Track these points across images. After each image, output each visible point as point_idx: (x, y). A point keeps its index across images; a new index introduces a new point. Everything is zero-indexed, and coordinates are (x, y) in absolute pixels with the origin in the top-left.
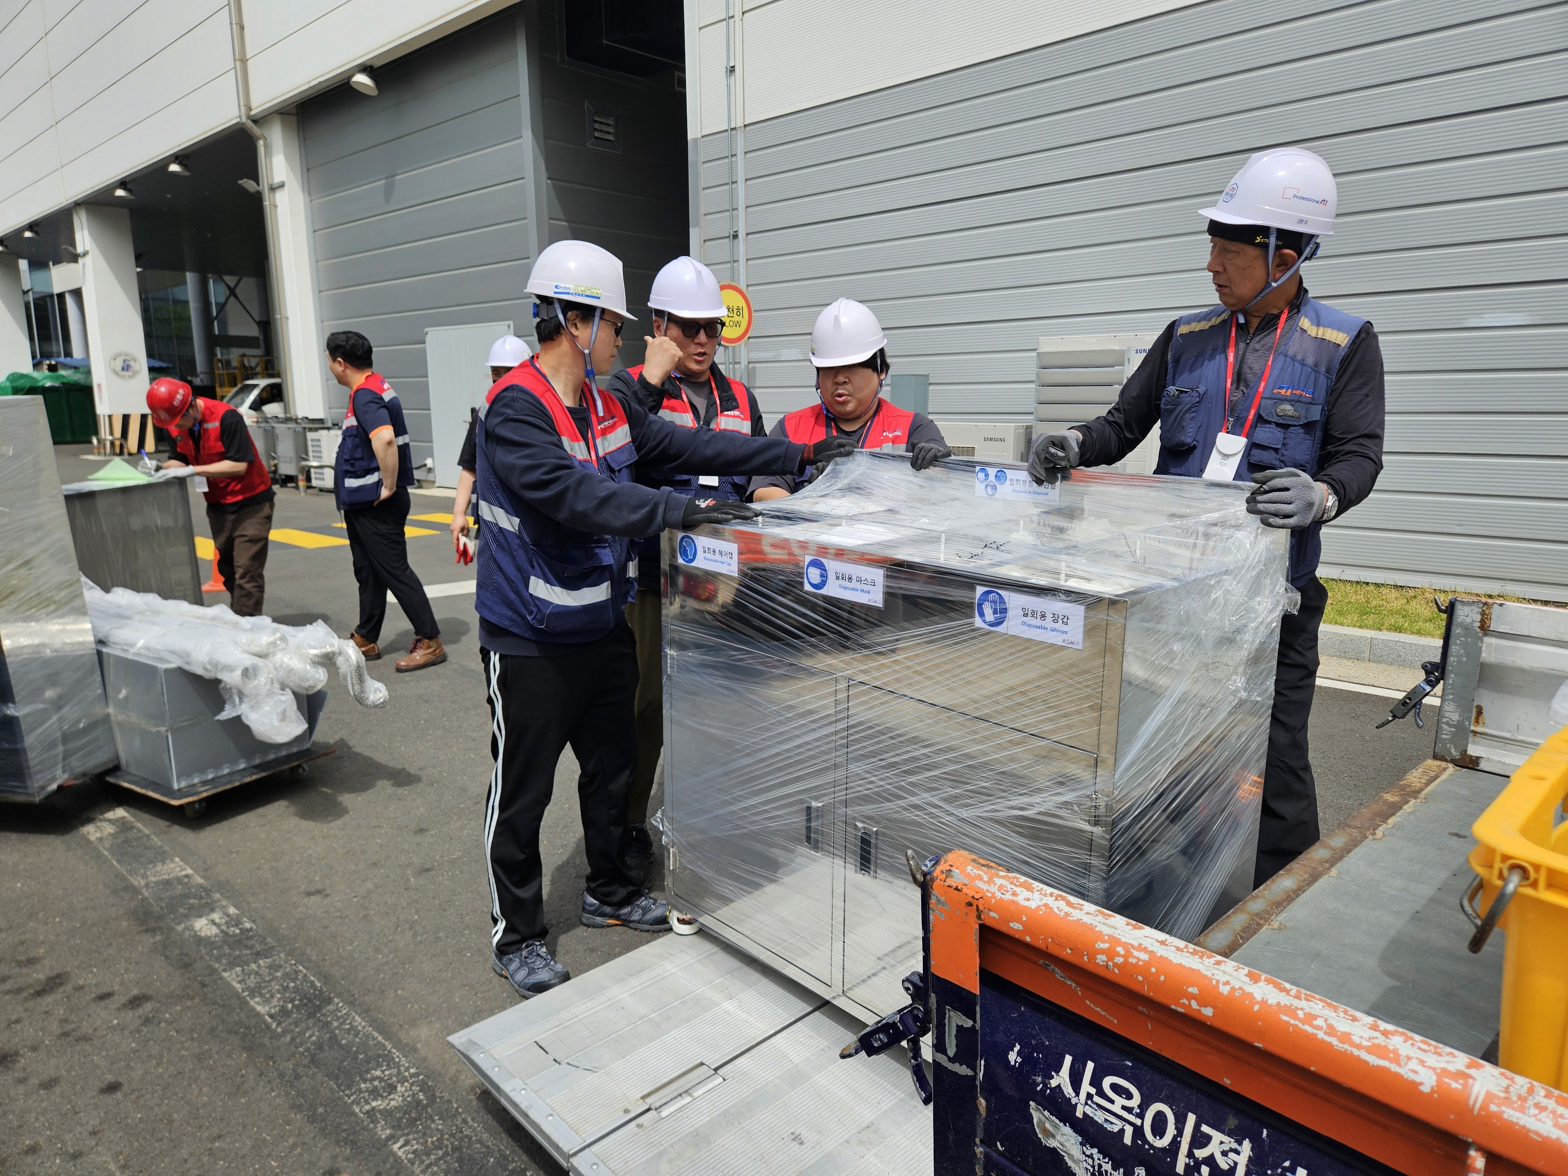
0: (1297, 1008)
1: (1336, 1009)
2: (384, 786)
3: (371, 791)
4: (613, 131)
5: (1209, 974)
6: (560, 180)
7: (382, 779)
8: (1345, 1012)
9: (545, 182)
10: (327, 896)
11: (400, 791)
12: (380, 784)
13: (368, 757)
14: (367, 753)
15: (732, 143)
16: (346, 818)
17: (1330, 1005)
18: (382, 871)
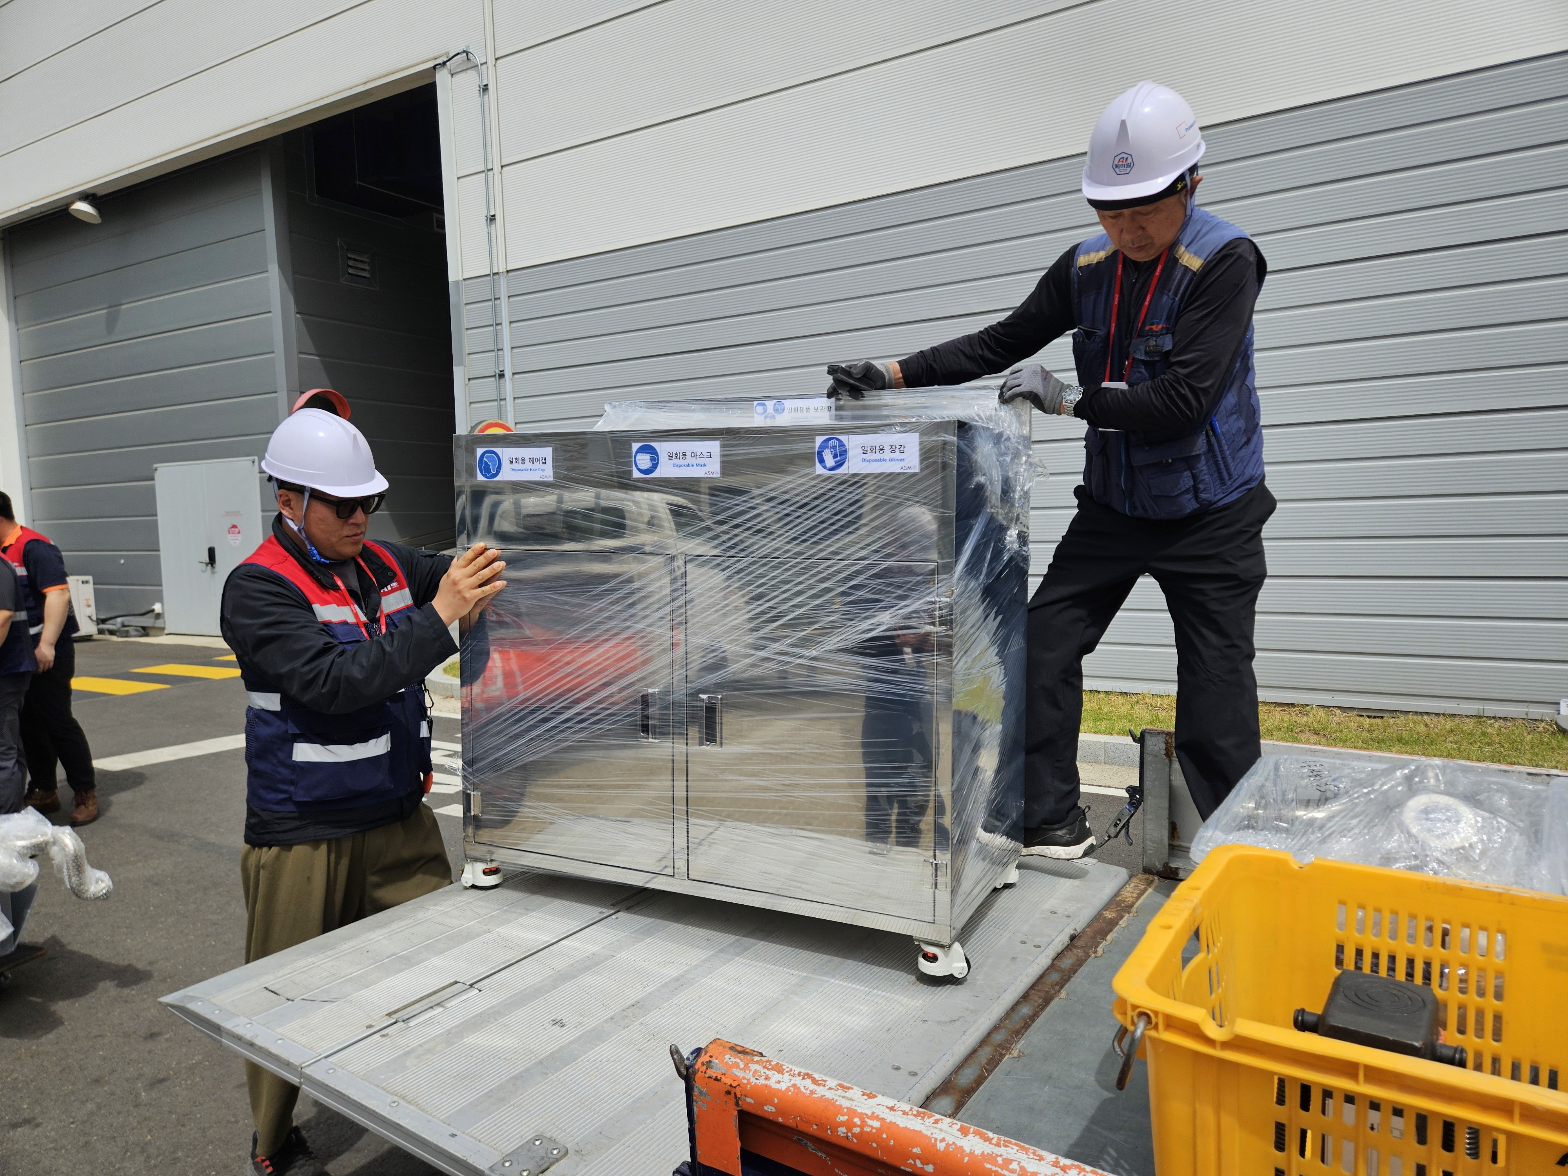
0: (997, 1156)
1: (1026, 1151)
2: (108, 988)
3: (91, 994)
4: (367, 268)
5: (929, 1133)
6: (311, 315)
7: (105, 980)
8: (1034, 1153)
9: (294, 317)
10: (38, 1125)
11: (126, 991)
12: (102, 985)
13: (86, 955)
14: (86, 950)
15: (494, 287)
16: (61, 1030)
17: (1022, 1148)
18: (106, 1088)
